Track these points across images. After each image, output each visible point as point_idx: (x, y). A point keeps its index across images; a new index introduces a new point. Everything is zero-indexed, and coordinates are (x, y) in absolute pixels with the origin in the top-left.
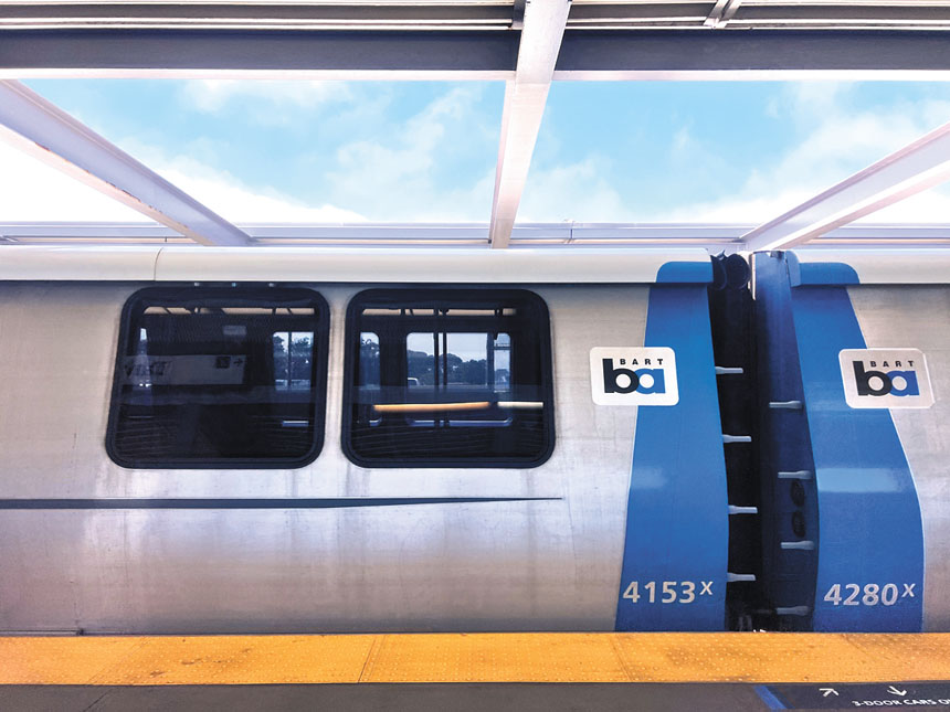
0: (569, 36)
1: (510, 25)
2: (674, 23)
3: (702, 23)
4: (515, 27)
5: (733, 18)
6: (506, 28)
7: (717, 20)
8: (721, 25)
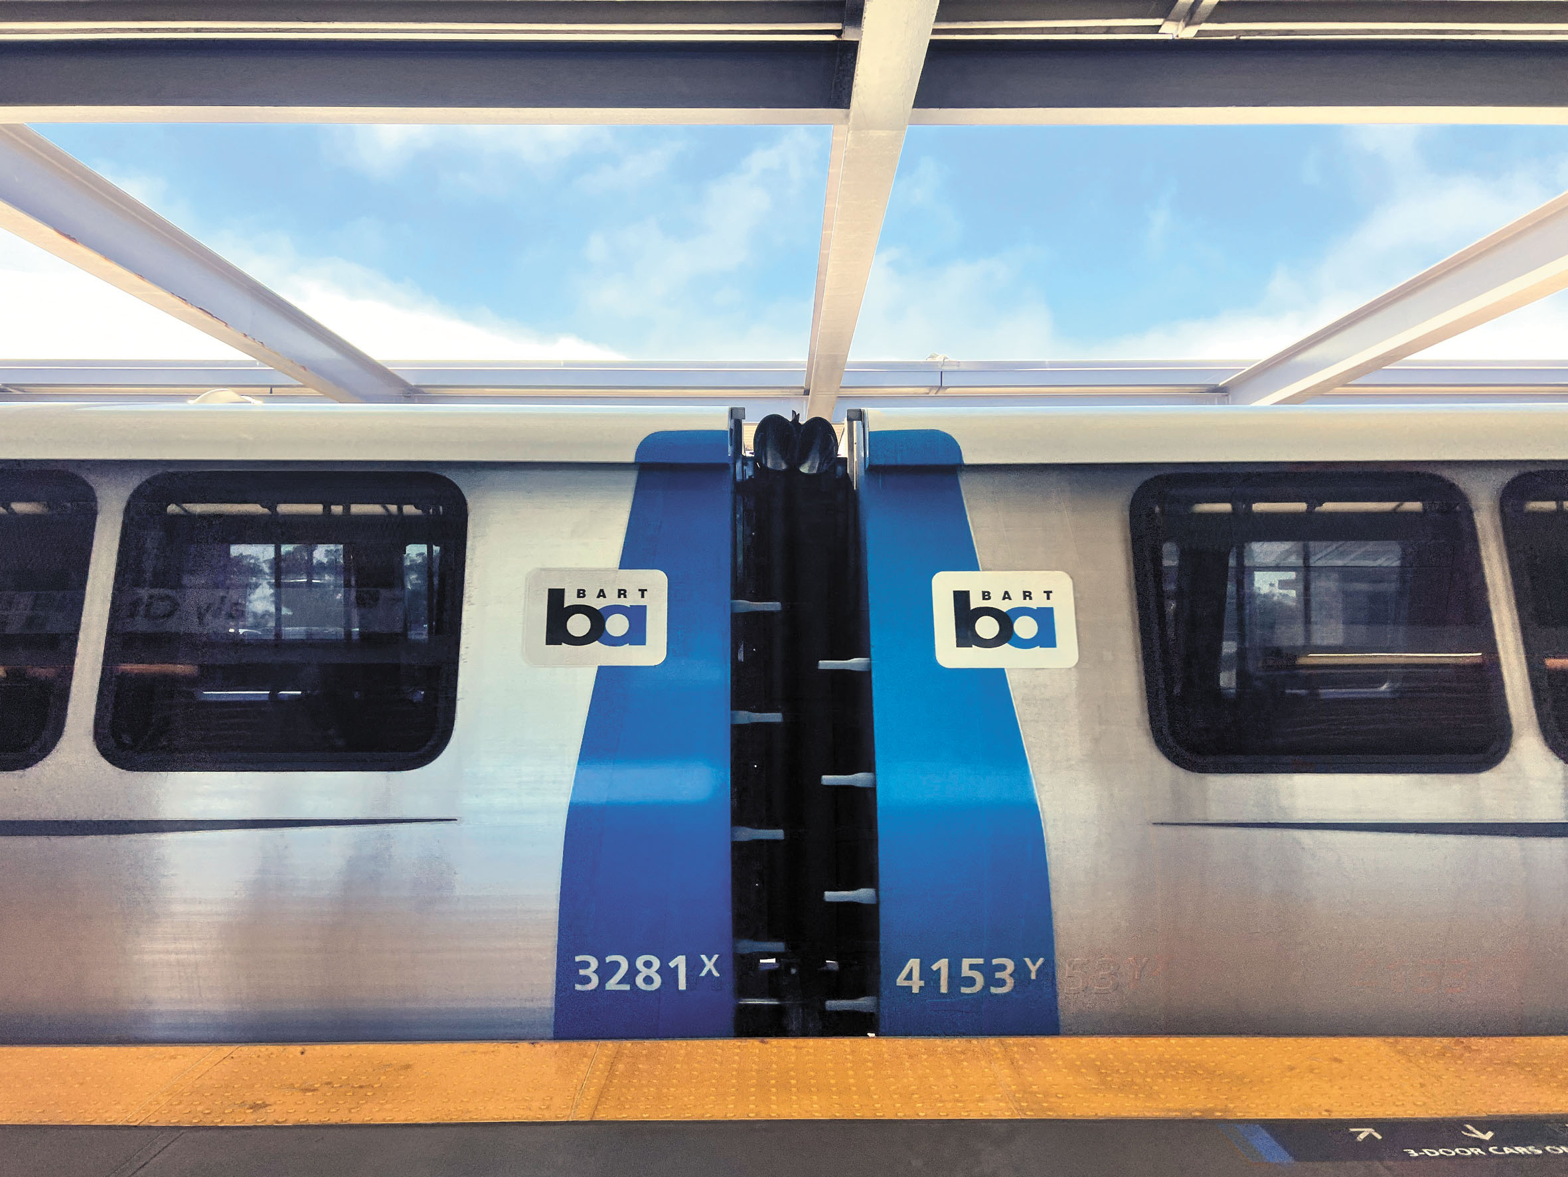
0: (938, 51)
1: (839, 33)
2: (1109, 30)
3: (1156, 29)
4: (849, 35)
5: (1208, 21)
6: (832, 38)
7: (1182, 24)
8: (1189, 33)
